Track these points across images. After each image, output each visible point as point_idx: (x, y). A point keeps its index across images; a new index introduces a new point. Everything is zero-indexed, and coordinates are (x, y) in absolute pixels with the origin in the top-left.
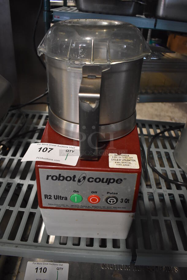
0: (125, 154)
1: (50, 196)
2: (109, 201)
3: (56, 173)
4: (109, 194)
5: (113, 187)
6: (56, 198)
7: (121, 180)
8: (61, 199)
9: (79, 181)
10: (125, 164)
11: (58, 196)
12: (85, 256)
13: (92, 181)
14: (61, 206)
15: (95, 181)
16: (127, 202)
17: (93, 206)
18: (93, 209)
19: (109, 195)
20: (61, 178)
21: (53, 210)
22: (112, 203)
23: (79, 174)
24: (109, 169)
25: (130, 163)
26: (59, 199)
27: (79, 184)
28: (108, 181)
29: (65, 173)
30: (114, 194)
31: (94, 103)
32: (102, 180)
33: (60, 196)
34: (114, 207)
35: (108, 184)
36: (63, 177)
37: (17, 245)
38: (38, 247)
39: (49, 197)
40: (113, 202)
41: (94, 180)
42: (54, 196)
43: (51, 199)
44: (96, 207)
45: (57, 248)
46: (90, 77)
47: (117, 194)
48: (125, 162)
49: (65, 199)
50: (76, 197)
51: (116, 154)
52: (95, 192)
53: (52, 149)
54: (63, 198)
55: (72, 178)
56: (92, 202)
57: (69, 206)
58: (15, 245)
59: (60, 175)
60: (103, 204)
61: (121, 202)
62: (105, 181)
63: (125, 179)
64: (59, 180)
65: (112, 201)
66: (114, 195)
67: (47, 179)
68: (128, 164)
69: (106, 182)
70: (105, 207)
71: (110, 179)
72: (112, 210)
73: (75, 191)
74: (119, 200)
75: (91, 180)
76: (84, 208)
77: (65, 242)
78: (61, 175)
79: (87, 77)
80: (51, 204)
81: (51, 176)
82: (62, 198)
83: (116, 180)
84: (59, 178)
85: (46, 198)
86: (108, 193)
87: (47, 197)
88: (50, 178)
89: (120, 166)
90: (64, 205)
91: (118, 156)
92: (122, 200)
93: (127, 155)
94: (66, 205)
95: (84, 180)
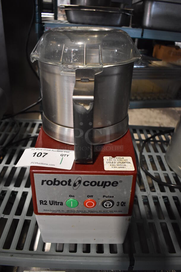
0: (119, 157)
1: (45, 202)
2: (105, 205)
3: (51, 177)
4: (105, 197)
5: (109, 190)
6: (51, 203)
7: (117, 183)
8: (56, 205)
9: (75, 185)
10: (120, 166)
11: (54, 201)
12: (82, 263)
13: (88, 185)
14: (56, 212)
15: (91, 185)
16: (123, 205)
17: (89, 211)
18: (89, 213)
19: (105, 199)
20: (57, 183)
21: (48, 216)
22: (108, 207)
23: (74, 178)
24: (104, 172)
25: (125, 165)
26: (54, 205)
27: (75, 188)
28: (104, 184)
29: (60, 177)
30: (110, 197)
31: (88, 105)
32: (97, 184)
33: (56, 201)
34: (110, 211)
35: (104, 187)
36: (59, 181)
37: (12, 254)
38: (34, 255)
39: (44, 203)
40: (109, 206)
41: (89, 184)
42: (50, 201)
43: (47, 204)
44: (92, 211)
45: (53, 255)
46: (84, 81)
47: (113, 197)
48: (120, 164)
49: (61, 205)
50: (72, 202)
51: (111, 157)
52: (91, 196)
53: (47, 154)
55: (68, 182)
56: (89, 207)
57: (65, 212)
58: (10, 254)
59: (55, 179)
60: (99, 208)
62: (100, 184)
63: (121, 181)
64: (54, 184)
65: (108, 204)
66: (110, 199)
67: (42, 184)
68: (123, 166)
69: (102, 185)
70: (101, 211)
71: (106, 182)
72: (108, 214)
73: (70, 196)
74: (116, 204)
75: (86, 184)
76: (80, 213)
77: (61, 249)
78: (57, 180)
79: (80, 80)
80: (46, 210)
81: (46, 181)
82: (57, 203)
83: (112, 182)
84: (54, 183)
85: (42, 204)
86: (104, 196)
88: (45, 183)
89: (115, 168)
90: (60, 211)
91: (113, 159)
92: (119, 204)
93: (122, 157)
94: (62, 211)
95: (79, 184)
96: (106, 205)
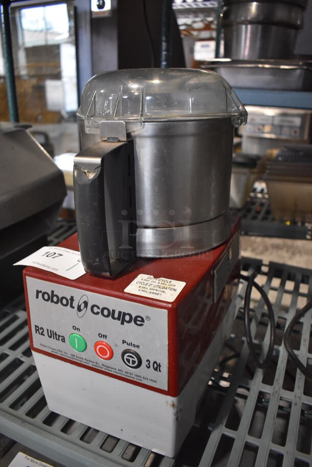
0: (166, 279)
1: (42, 330)
2: (126, 359)
4: (126, 344)
5: (131, 332)
6: (50, 335)
7: (143, 319)
8: (57, 339)
9: (79, 309)
10: (153, 291)
11: (53, 332)
13: (98, 313)
14: (57, 353)
16: (157, 368)
17: (103, 365)
18: (103, 370)
19: (126, 347)
20: (55, 299)
25: (164, 292)
26: (54, 338)
27: (81, 314)
28: (122, 317)
30: (134, 346)
31: (93, 172)
32: (111, 314)
33: (56, 333)
34: (136, 376)
35: (122, 323)
36: (58, 297)
39: (40, 331)
40: (132, 364)
41: (99, 311)
42: (48, 330)
43: (44, 335)
44: (108, 367)
46: (111, 140)
47: (138, 347)
48: (158, 289)
49: (62, 339)
50: (76, 340)
51: (152, 276)
52: (104, 335)
53: (61, 255)
54: (59, 336)
55: (69, 301)
56: (101, 356)
57: (69, 356)
59: (53, 292)
60: (118, 363)
61: (147, 367)
62: (116, 315)
64: (52, 301)
65: (131, 359)
66: (134, 349)
68: (157, 292)
70: (122, 371)
71: (125, 314)
72: (133, 379)
73: (75, 328)
74: (144, 363)
75: (96, 310)
76: (90, 365)
78: (55, 294)
79: (106, 141)
80: (44, 346)
81: (41, 292)
82: (57, 338)
83: (133, 316)
85: (38, 332)
86: (124, 342)
87: (38, 330)
88: (40, 295)
89: (143, 292)
90: (61, 352)
92: (149, 364)
94: (65, 353)
95: (85, 308)
96: (128, 361)
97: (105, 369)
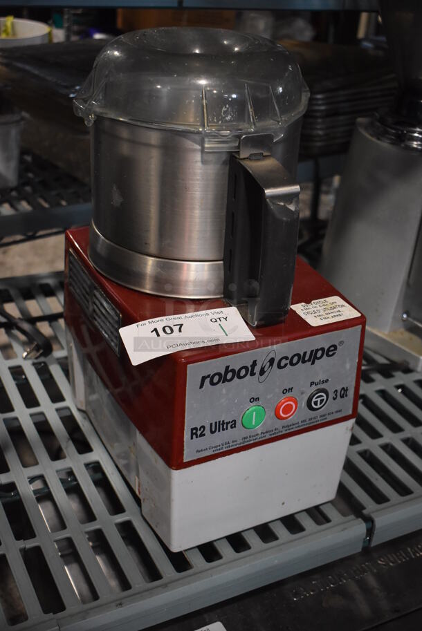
0: (318, 301)
1: (202, 429)
2: (314, 403)
3: (217, 365)
4: (314, 386)
5: (321, 369)
6: (213, 430)
7: (335, 347)
8: (223, 429)
9: (262, 372)
10: (333, 315)
11: (219, 422)
13: (286, 365)
14: (222, 449)
16: (343, 394)
17: (283, 427)
18: (284, 432)
19: (314, 388)
20: (230, 376)
22: (319, 406)
23: (261, 355)
25: (339, 311)
26: (219, 431)
27: (262, 378)
28: (314, 357)
29: (236, 362)
30: (323, 382)
31: (292, 202)
32: (301, 359)
33: (223, 421)
34: (321, 416)
35: (313, 363)
36: (233, 371)
39: (199, 433)
40: (320, 404)
41: (288, 361)
42: (211, 424)
43: (204, 435)
44: (289, 426)
47: (327, 381)
48: (329, 311)
49: (231, 426)
50: (254, 413)
51: (303, 304)
52: (289, 389)
53: (181, 325)
54: (228, 424)
55: (250, 369)
56: (288, 415)
57: (238, 442)
59: (226, 368)
60: (300, 414)
61: (333, 398)
62: (307, 357)
63: (341, 343)
64: (225, 380)
65: (319, 400)
66: (319, 387)
68: (337, 314)
69: (309, 360)
70: (305, 421)
71: (317, 350)
72: (317, 423)
73: (253, 400)
74: (331, 395)
75: (283, 363)
76: (268, 436)
78: (229, 369)
79: (247, 158)
80: (202, 450)
81: (209, 376)
82: (225, 426)
83: (326, 349)
85: (194, 436)
86: (312, 384)
87: (196, 434)
88: (207, 381)
89: (327, 320)
90: (228, 443)
91: (310, 306)
92: (336, 395)
93: (323, 300)
94: (233, 442)
95: (271, 367)
96: (316, 403)
97: (286, 430)
